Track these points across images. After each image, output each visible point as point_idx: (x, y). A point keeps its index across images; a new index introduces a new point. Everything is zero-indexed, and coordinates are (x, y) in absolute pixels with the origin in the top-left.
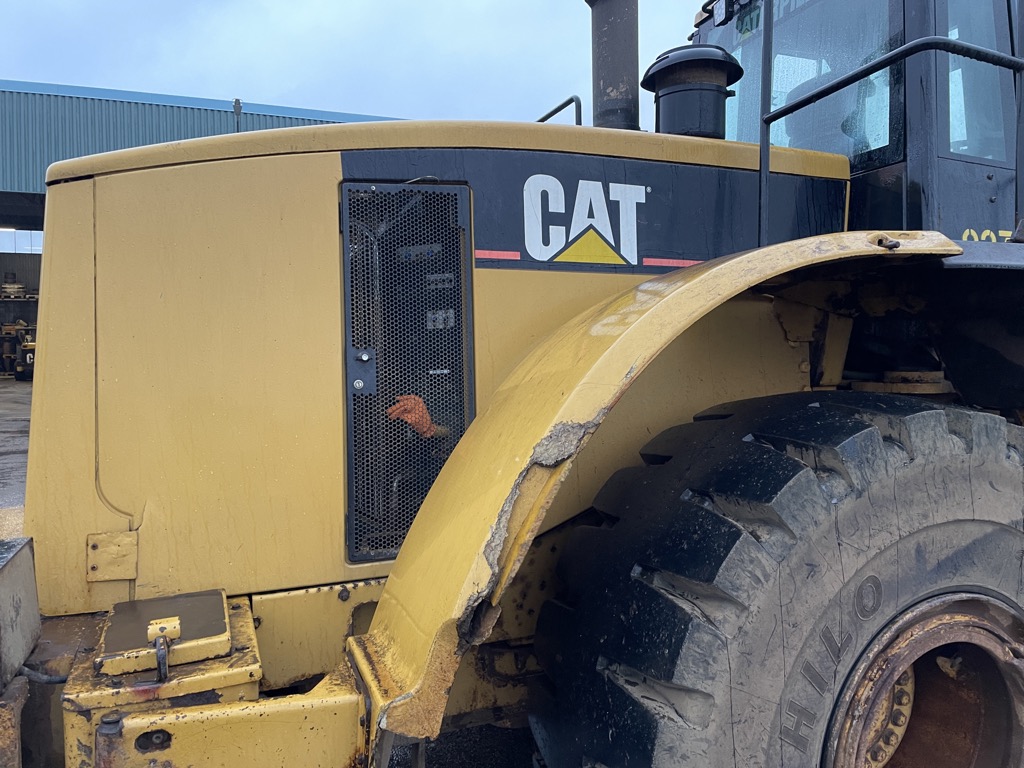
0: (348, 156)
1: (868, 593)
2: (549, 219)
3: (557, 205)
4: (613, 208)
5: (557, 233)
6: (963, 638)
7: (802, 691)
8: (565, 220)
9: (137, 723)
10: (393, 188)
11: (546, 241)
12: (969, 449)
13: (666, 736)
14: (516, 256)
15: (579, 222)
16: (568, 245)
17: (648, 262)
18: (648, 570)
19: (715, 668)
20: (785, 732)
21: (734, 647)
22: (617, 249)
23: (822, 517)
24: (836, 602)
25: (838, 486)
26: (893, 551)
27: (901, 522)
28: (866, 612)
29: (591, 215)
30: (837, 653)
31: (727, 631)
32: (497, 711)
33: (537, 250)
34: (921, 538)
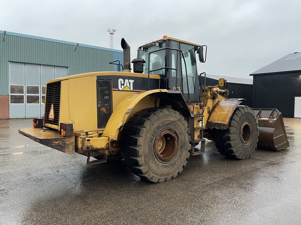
0: (98, 77)
1: (159, 127)
2: (122, 84)
3: (123, 83)
4: (130, 83)
5: (123, 86)
6: (169, 133)
7: (152, 137)
8: (124, 85)
9: (87, 139)
10: (103, 81)
11: (121, 88)
12: (169, 113)
13: (139, 140)
14: (118, 89)
15: (125, 85)
16: (124, 88)
17: (134, 90)
18: (136, 126)
19: (143, 134)
20: (150, 141)
21: (145, 132)
22: (130, 89)
23: (154, 119)
24: (155, 128)
25: (156, 116)
26: (161, 123)
27: (162, 120)
28: (159, 129)
29: (127, 84)
30: (155, 133)
31: (145, 130)
32: (113, 151)
33: (120, 89)
34: (164, 122)
